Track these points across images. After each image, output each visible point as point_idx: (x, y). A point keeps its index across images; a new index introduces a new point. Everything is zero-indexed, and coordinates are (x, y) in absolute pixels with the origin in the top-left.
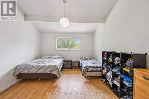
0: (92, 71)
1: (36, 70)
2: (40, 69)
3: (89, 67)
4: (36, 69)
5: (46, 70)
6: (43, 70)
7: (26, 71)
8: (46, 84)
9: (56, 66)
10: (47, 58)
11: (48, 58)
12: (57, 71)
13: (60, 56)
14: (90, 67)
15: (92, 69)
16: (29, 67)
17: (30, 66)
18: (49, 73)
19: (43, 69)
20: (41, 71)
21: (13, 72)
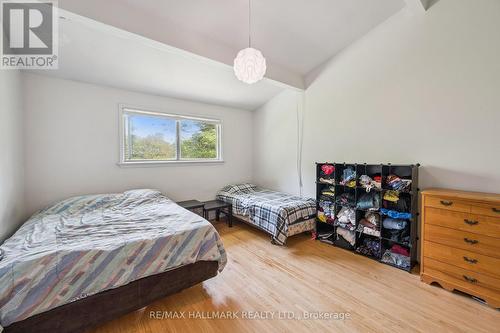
0: (297, 221)
1: (132, 266)
2: (150, 257)
4: (130, 262)
6: (166, 258)
7: (64, 293)
10: (95, 206)
11: (103, 203)
16: (81, 265)
17: (86, 258)
18: (193, 260)
19: (164, 253)
20: (156, 263)
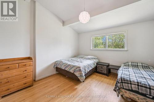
0: (132, 91)
3: (128, 81)
4: (65, 66)
5: (71, 69)
7: (60, 66)
8: (70, 83)
9: (80, 67)
11: (82, 57)
12: (79, 73)
13: (94, 57)
14: (130, 82)
15: (134, 87)
18: (72, 72)
19: (69, 67)
20: (67, 68)
21: (54, 65)
